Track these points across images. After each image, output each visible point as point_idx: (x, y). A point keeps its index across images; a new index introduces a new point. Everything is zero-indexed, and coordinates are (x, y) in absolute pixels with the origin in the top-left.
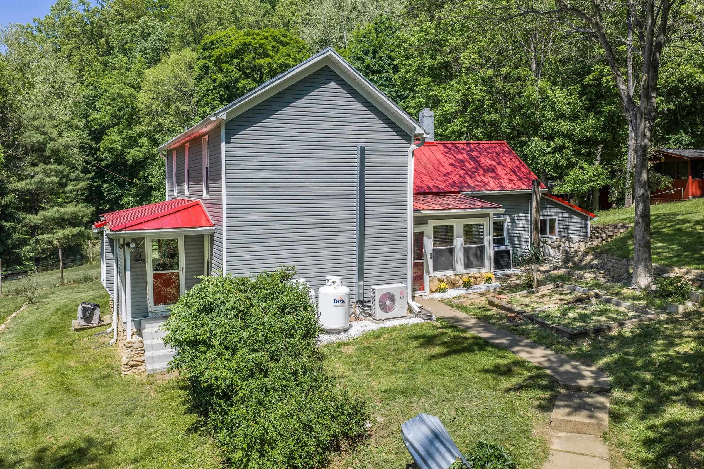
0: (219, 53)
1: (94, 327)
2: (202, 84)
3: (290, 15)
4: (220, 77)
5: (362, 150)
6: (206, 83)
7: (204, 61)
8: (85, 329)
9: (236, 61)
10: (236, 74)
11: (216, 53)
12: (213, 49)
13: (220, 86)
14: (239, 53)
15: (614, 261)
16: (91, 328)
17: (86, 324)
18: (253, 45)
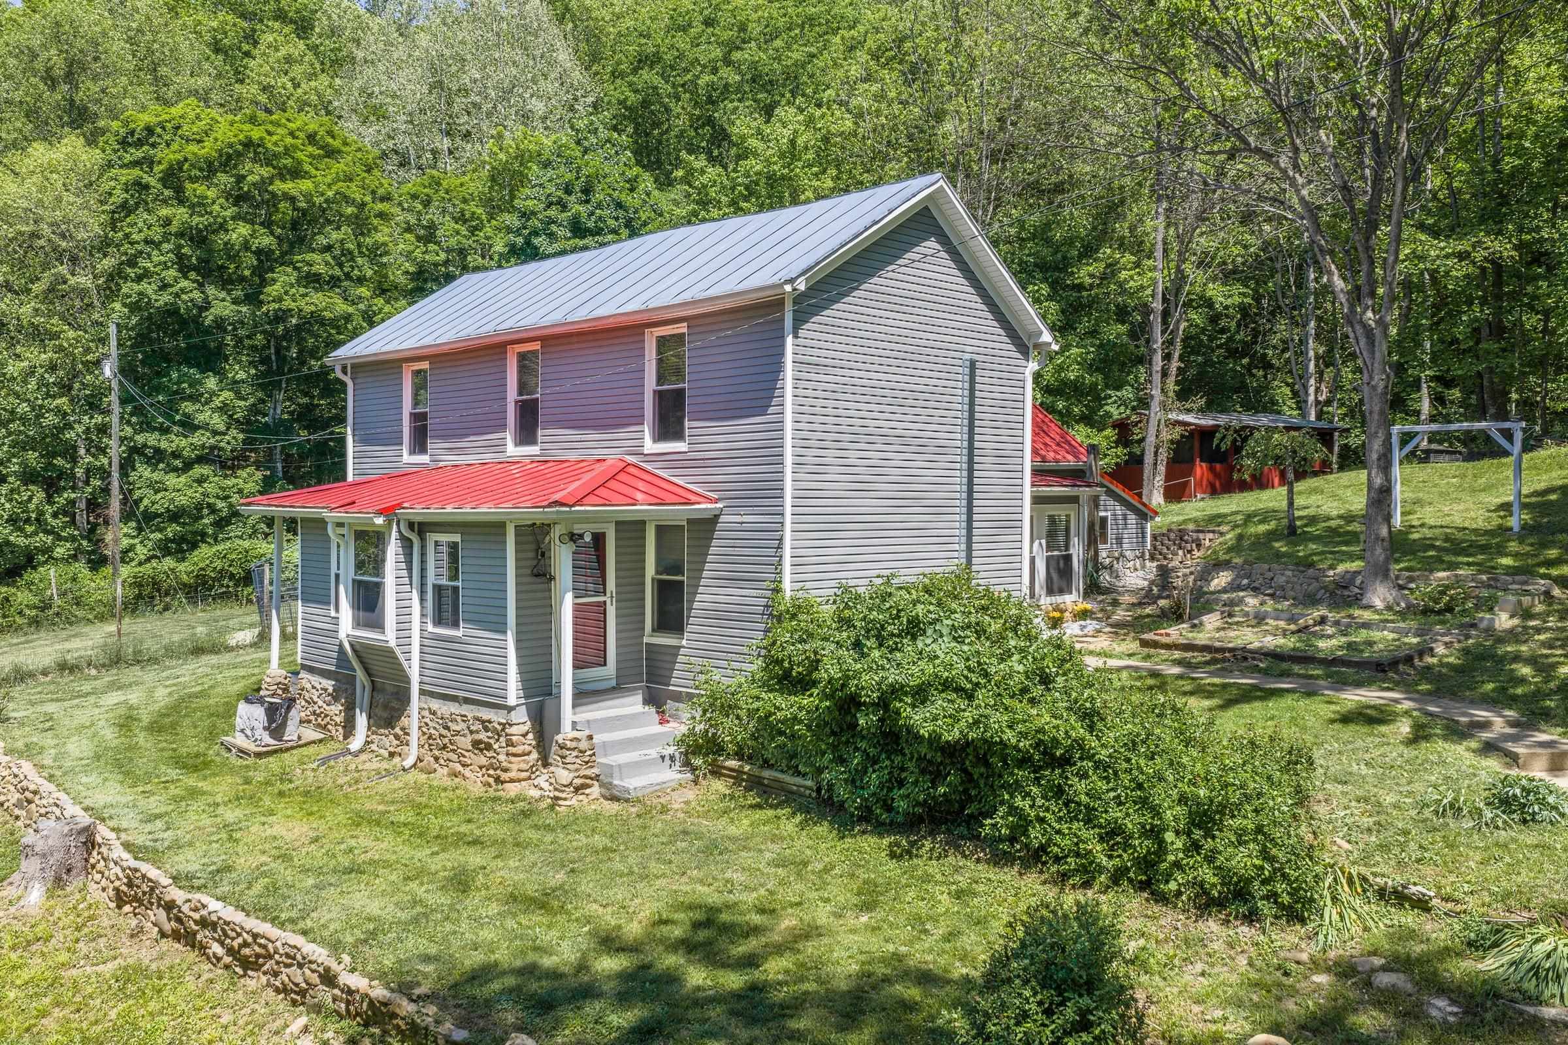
0: (179, 157)
1: (292, 748)
2: (131, 225)
3: (289, 85)
4: (180, 214)
5: (973, 365)
6: (140, 224)
7: (136, 172)
8: (275, 752)
9: (223, 178)
10: (223, 210)
11: (167, 155)
12: (153, 146)
13: (181, 235)
14: (227, 160)
15: (1289, 573)
16: (281, 751)
17: (272, 742)
18: (269, 145)
